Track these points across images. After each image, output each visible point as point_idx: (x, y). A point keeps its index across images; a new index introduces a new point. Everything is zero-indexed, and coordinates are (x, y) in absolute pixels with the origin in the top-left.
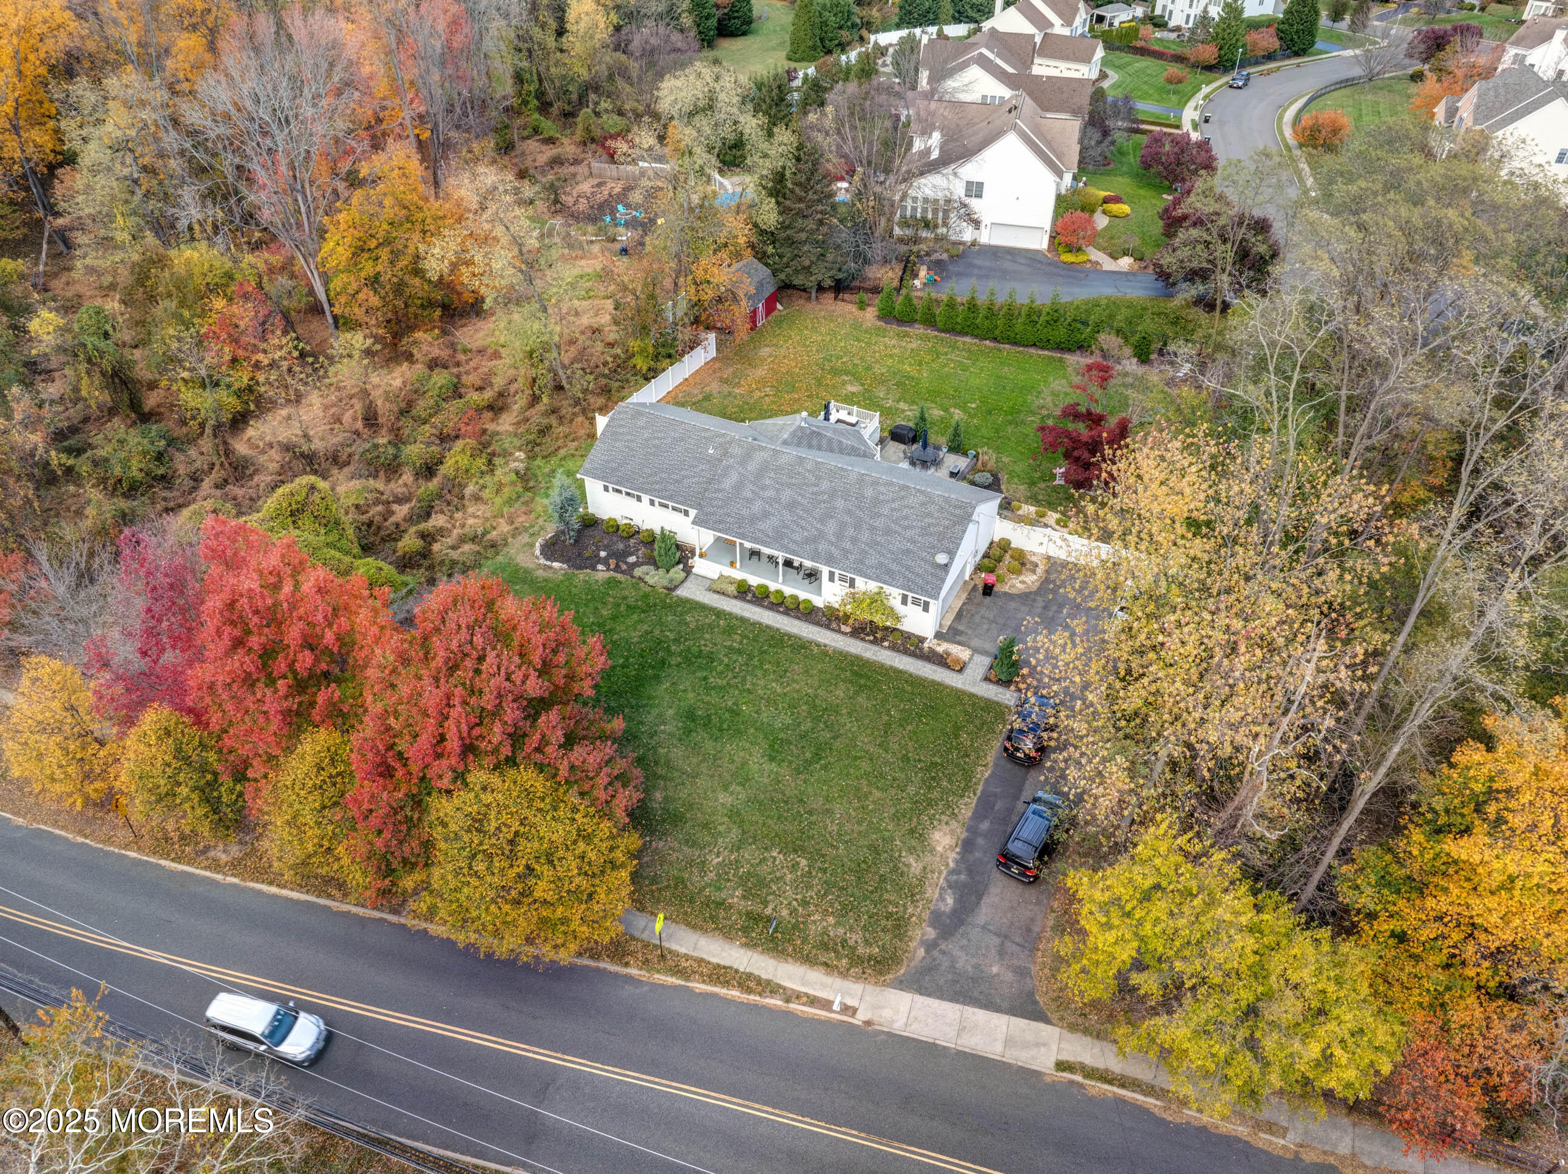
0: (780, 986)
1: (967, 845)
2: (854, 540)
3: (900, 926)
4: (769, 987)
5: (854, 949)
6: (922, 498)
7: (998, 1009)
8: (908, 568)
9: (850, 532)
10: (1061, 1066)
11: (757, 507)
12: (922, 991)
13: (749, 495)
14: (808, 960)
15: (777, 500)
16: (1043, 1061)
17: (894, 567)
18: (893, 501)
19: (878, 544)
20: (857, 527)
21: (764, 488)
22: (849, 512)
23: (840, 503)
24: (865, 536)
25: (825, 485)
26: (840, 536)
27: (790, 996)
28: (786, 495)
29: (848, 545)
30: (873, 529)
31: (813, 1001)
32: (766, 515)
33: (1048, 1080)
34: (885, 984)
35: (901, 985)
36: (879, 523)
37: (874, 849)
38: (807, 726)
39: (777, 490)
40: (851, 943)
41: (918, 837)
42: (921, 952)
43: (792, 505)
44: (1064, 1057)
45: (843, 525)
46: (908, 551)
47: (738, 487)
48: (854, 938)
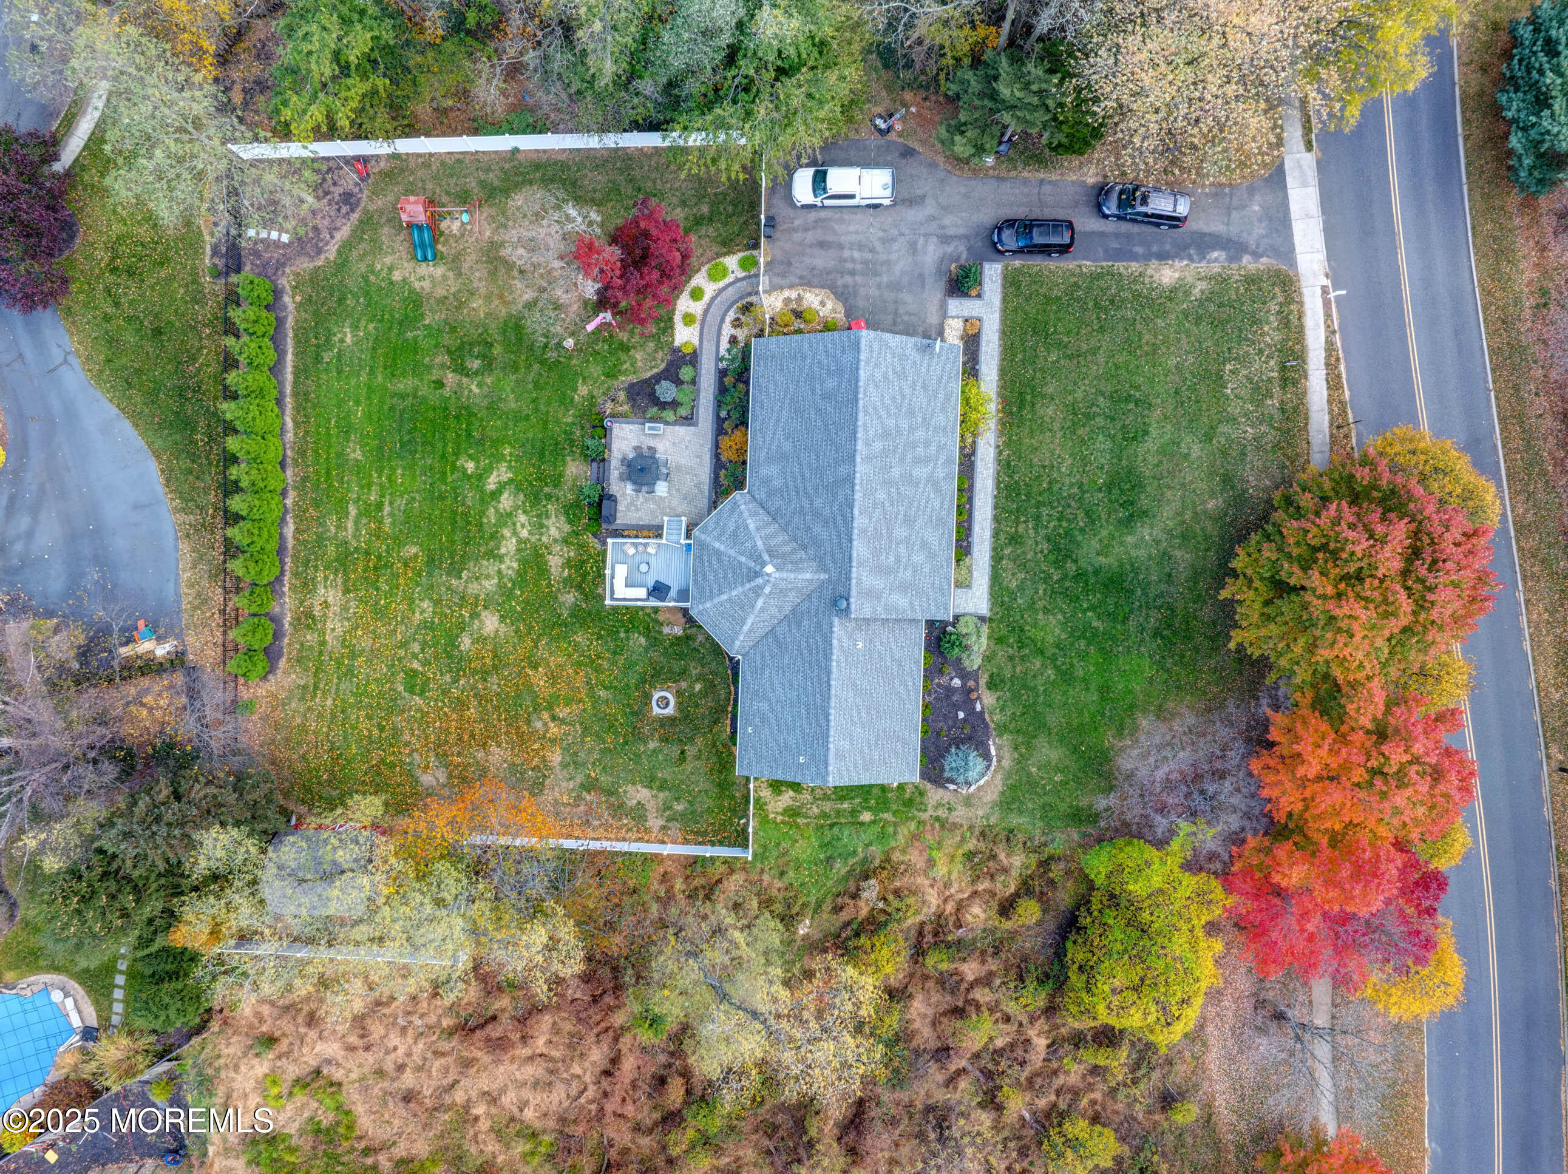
0: (1327, 342)
1: (1163, 257)
2: (927, 444)
3: (1251, 280)
4: (1330, 347)
5: (1281, 304)
6: (871, 389)
7: (1286, 197)
8: (940, 381)
9: (920, 450)
10: (1309, 147)
11: (919, 558)
12: (1292, 249)
13: (909, 573)
14: (1301, 330)
15: (907, 541)
16: (1309, 160)
17: (941, 396)
18: (880, 417)
19: (924, 419)
20: (914, 445)
21: (898, 560)
22: (902, 460)
23: (896, 472)
24: (920, 434)
25: (881, 495)
26: (927, 460)
27: (1330, 332)
28: (900, 532)
29: (933, 448)
30: (912, 429)
31: (1328, 315)
32: (924, 545)
33: (1320, 154)
34: (1297, 275)
35: (1292, 262)
36: (904, 424)
37: (1198, 321)
38: (1100, 421)
39: (898, 544)
40: (1277, 308)
41: (1173, 293)
42: (1264, 260)
43: (909, 521)
44: (1302, 147)
45: (917, 461)
46: (924, 387)
47: (903, 588)
48: (1274, 308)
